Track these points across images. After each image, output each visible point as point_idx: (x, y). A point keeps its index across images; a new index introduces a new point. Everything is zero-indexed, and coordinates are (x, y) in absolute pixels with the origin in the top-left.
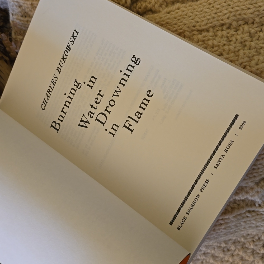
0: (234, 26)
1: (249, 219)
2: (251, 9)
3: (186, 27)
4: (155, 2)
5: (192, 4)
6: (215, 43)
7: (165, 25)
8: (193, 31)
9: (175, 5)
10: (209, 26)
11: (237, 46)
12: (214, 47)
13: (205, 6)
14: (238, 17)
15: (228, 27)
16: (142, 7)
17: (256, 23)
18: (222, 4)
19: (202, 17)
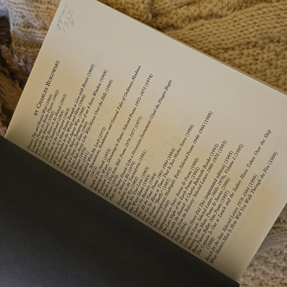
0: (260, 45)
1: (274, 235)
2: (278, 27)
3: (211, 45)
4: (177, 17)
5: (216, 21)
6: (242, 62)
7: (190, 42)
8: (218, 49)
9: (199, 22)
10: (235, 45)
11: (264, 65)
12: (241, 66)
13: (230, 23)
14: (264, 35)
15: (254, 44)
16: (163, 23)
17: (282, 41)
18: (248, 22)
19: (227, 34)
